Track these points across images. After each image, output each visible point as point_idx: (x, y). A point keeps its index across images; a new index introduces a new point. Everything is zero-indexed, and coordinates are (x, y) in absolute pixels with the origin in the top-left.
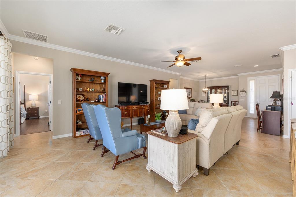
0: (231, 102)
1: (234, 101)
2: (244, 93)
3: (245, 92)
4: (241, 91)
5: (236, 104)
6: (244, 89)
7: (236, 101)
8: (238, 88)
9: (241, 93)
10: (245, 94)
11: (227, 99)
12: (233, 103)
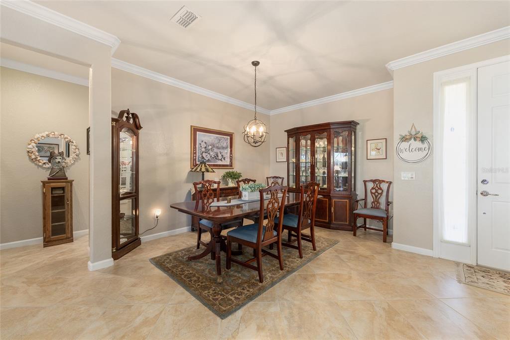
0: (365, 182)
1: (374, 181)
2: (418, 144)
3: (423, 139)
4: (404, 139)
5: (380, 191)
6: (418, 129)
7: (381, 182)
8: (391, 127)
9: (405, 145)
10: (420, 149)
11: (350, 173)
12: (370, 185)
